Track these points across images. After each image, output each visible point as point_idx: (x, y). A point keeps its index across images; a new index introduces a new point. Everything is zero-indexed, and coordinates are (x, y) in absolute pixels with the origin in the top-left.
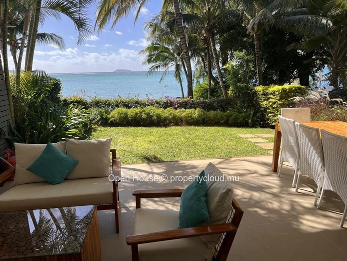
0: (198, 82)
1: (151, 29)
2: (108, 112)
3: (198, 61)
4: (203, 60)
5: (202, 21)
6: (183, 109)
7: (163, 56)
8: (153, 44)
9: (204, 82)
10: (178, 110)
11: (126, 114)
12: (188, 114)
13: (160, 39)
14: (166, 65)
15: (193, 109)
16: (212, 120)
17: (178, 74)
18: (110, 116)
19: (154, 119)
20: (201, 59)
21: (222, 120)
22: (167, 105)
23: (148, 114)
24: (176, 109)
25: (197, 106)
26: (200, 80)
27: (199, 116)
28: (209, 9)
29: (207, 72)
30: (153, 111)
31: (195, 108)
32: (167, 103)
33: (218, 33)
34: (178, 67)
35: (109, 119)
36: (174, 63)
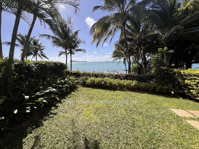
0: (132, 65)
1: (115, 46)
2: (86, 79)
3: (133, 57)
4: (135, 57)
5: (136, 41)
6: (126, 80)
7: (119, 55)
8: (115, 51)
9: (135, 65)
10: (123, 80)
11: (94, 81)
12: (128, 83)
13: (118, 49)
14: (120, 58)
15: (131, 81)
16: (144, 89)
17: (124, 62)
18: (87, 81)
19: (108, 85)
20: (134, 57)
21: (150, 89)
22: (117, 77)
23: (105, 82)
24: (121, 80)
25: (134, 79)
26: (133, 64)
27: (135, 85)
28: (139, 36)
29: (136, 61)
30: (108, 81)
31: (133, 80)
32: (116, 76)
33: (143, 46)
34: (125, 59)
35: (86, 83)
36: (123, 58)
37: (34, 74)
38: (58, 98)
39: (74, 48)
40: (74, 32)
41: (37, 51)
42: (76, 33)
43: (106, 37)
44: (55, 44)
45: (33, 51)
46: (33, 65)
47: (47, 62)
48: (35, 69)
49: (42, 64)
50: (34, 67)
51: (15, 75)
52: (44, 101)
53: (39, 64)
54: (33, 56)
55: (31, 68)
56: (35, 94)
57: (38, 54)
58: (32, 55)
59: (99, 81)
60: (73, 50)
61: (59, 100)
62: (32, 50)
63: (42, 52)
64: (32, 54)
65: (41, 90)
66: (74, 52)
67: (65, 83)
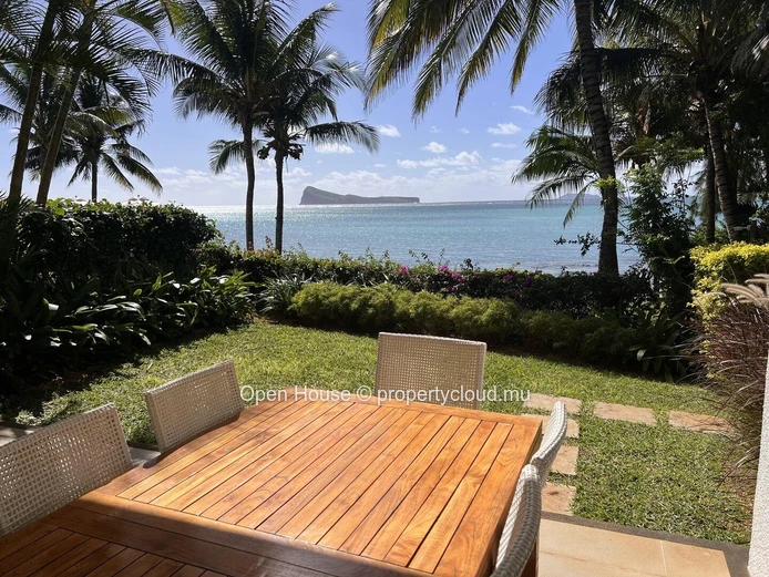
8: (543, 130)
14: (578, 180)
18: (294, 299)
22: (439, 282)
32: (439, 277)
36: (597, 177)
37: (73, 250)
38: (146, 339)
39: (297, 119)
40: (291, 23)
41: (101, 140)
42: (308, 28)
43: (477, 47)
44: (188, 99)
45: (75, 137)
46: (72, 220)
47: (119, 207)
48: (77, 232)
49: (102, 216)
50: (74, 227)
51: (24, 248)
52: (101, 335)
53: (92, 217)
54: (79, 169)
55: (66, 230)
56: (76, 309)
57: (102, 158)
58: (74, 165)
59: (343, 298)
60: (291, 131)
61: (149, 343)
62: (72, 135)
63: (123, 145)
64: (69, 155)
65: (94, 302)
66: (298, 142)
67: (186, 295)
